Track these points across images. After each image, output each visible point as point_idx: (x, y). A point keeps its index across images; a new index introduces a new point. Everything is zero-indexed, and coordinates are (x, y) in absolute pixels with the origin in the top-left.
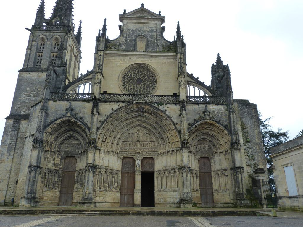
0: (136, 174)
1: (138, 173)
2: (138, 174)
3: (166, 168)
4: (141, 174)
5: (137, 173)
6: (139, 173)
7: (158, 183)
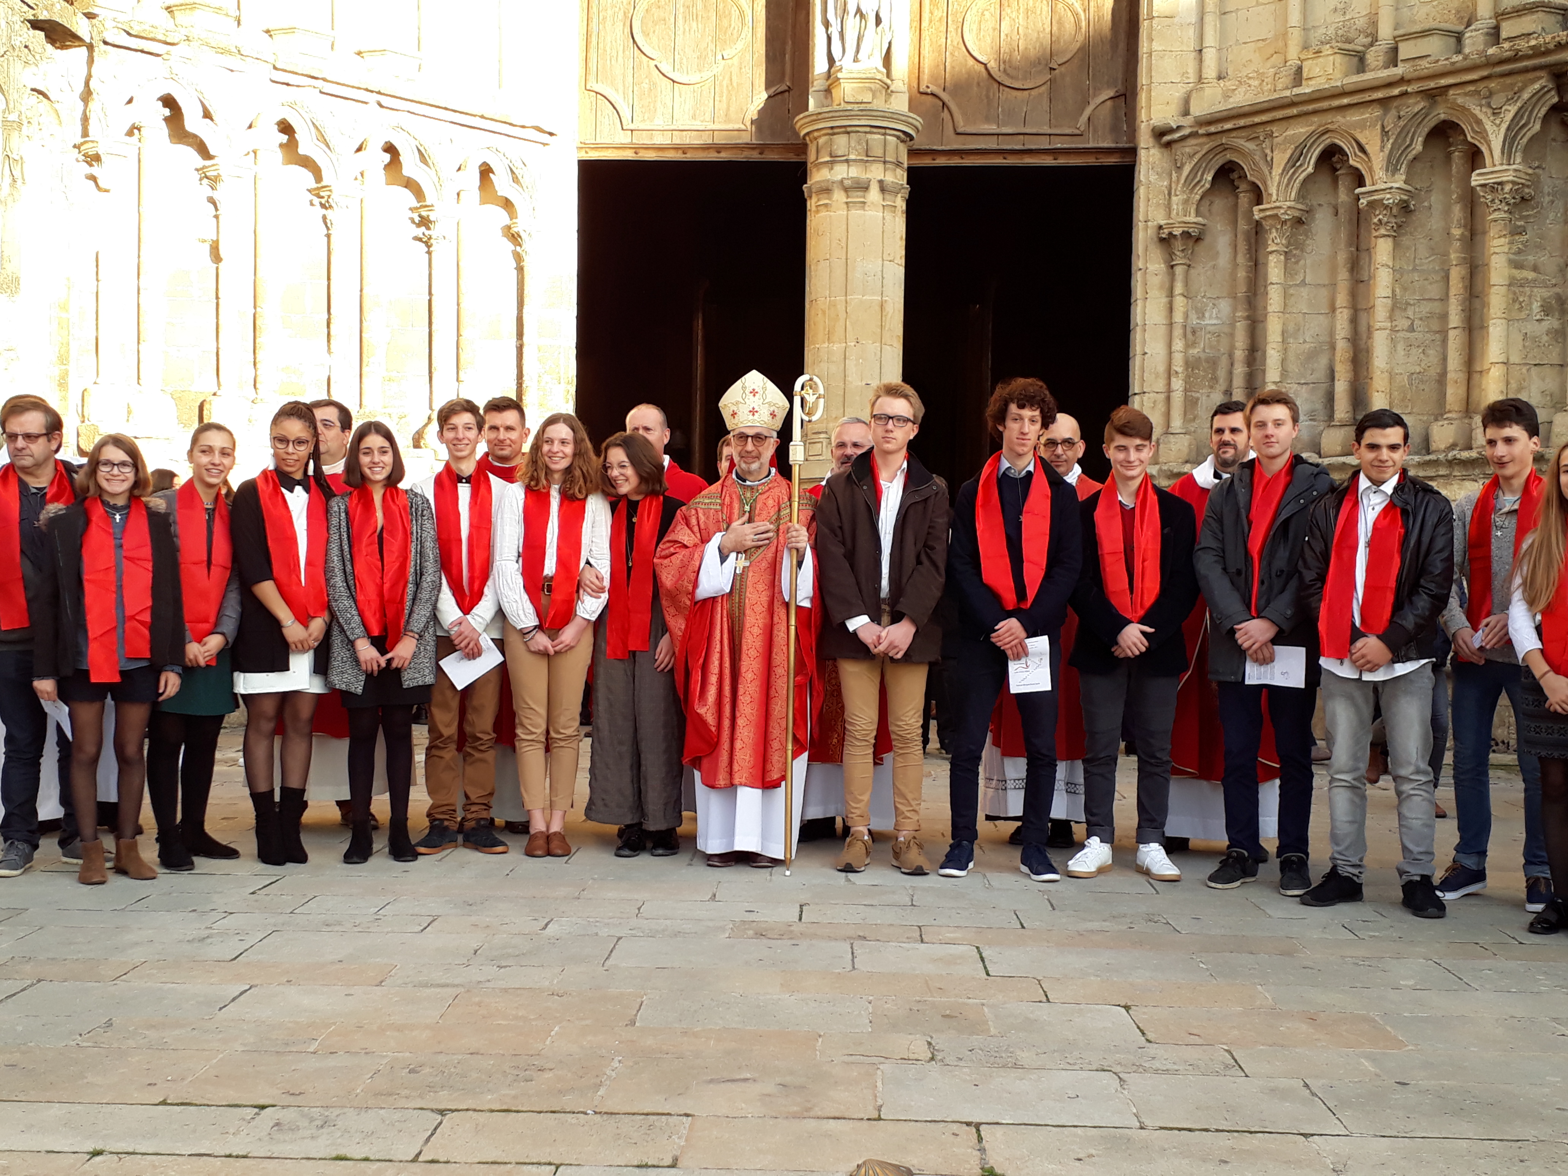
0: (817, 177)
1: (854, 172)
2: (863, 187)
3: (1360, 62)
4: (899, 178)
5: (840, 172)
6: (876, 173)
7: (1191, 334)
